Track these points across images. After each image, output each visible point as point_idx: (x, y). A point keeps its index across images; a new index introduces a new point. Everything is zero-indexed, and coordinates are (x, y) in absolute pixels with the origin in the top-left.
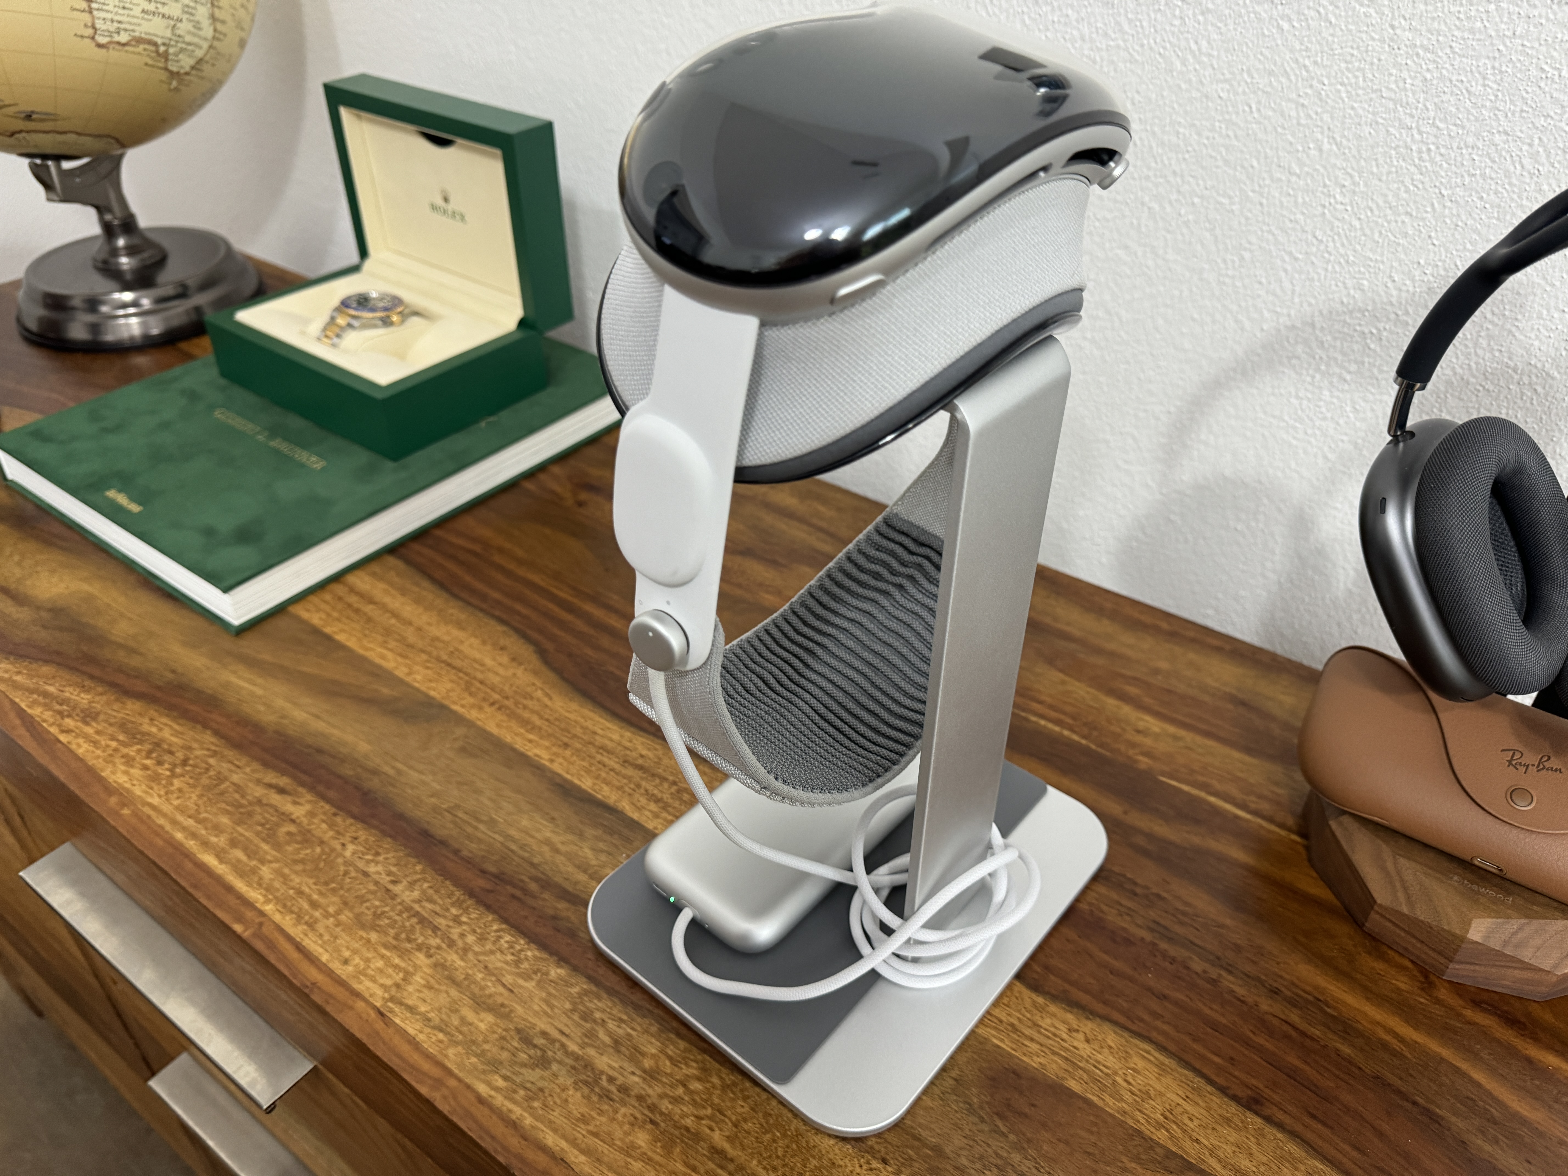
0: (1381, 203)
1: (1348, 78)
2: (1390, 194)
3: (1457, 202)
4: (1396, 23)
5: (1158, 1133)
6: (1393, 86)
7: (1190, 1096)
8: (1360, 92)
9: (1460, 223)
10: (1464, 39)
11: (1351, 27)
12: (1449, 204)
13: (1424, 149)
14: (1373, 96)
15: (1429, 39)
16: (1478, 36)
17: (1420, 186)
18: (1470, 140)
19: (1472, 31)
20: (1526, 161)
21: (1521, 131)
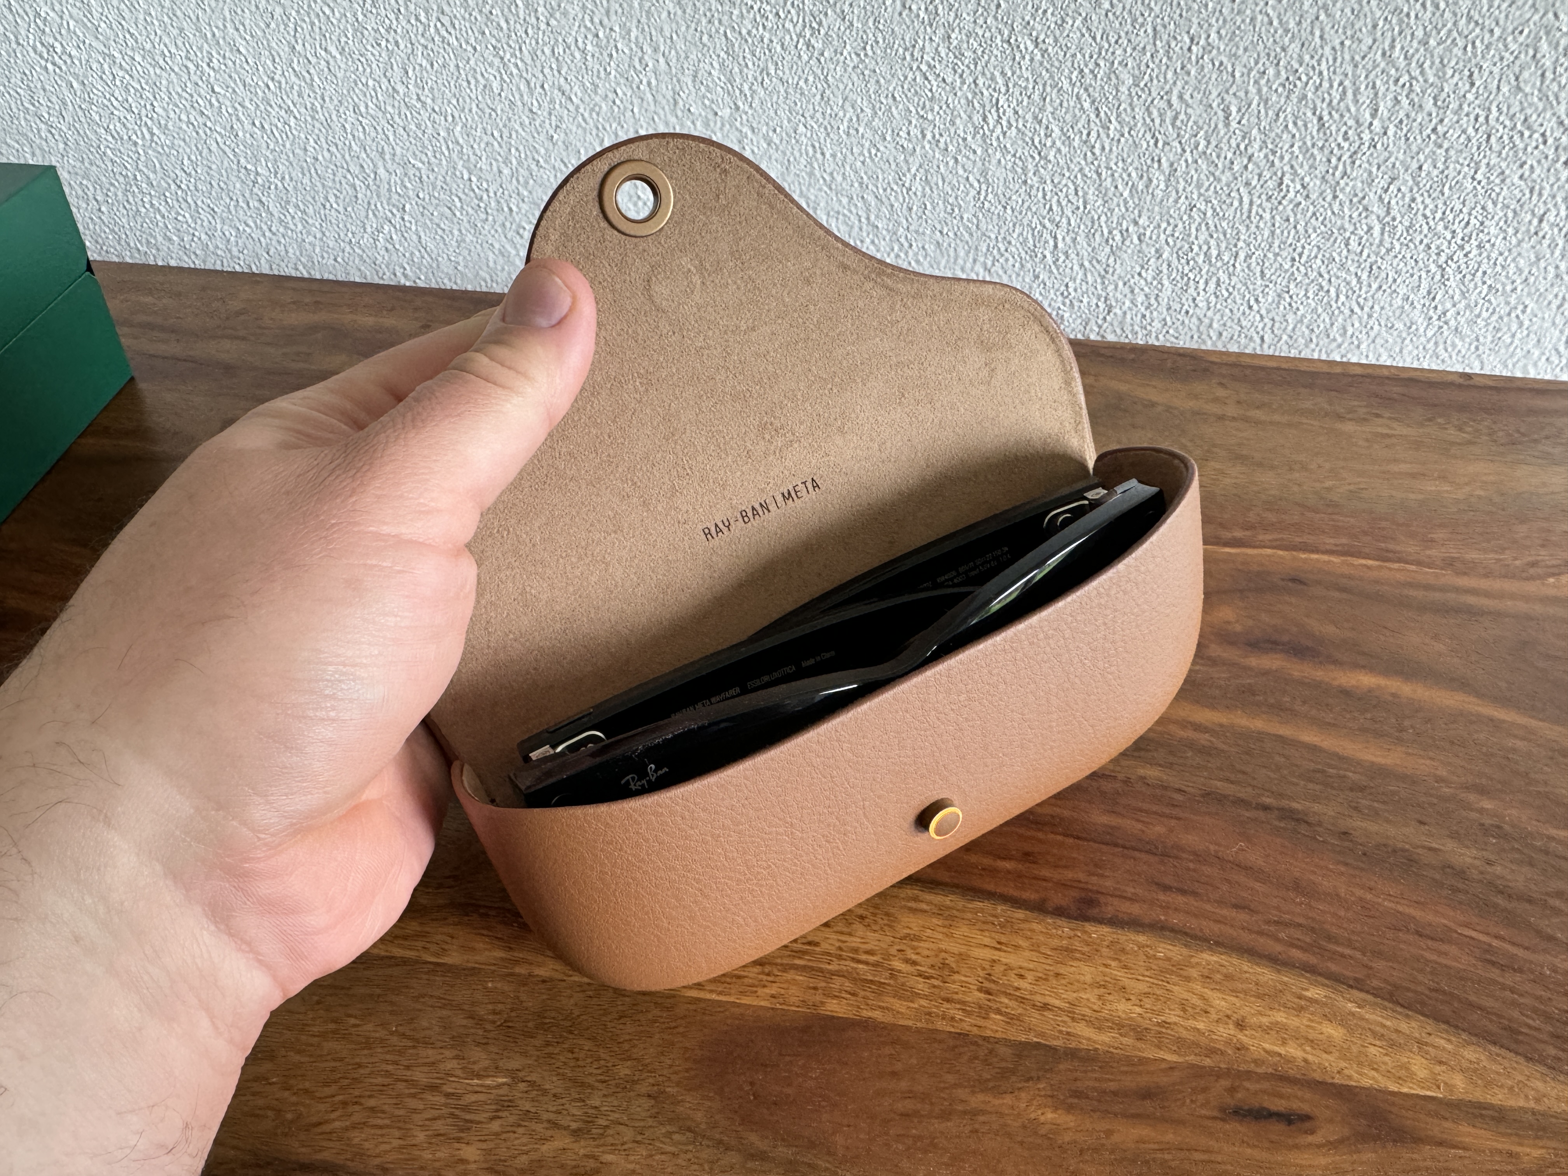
5: (988, 1023)
7: (1003, 939)
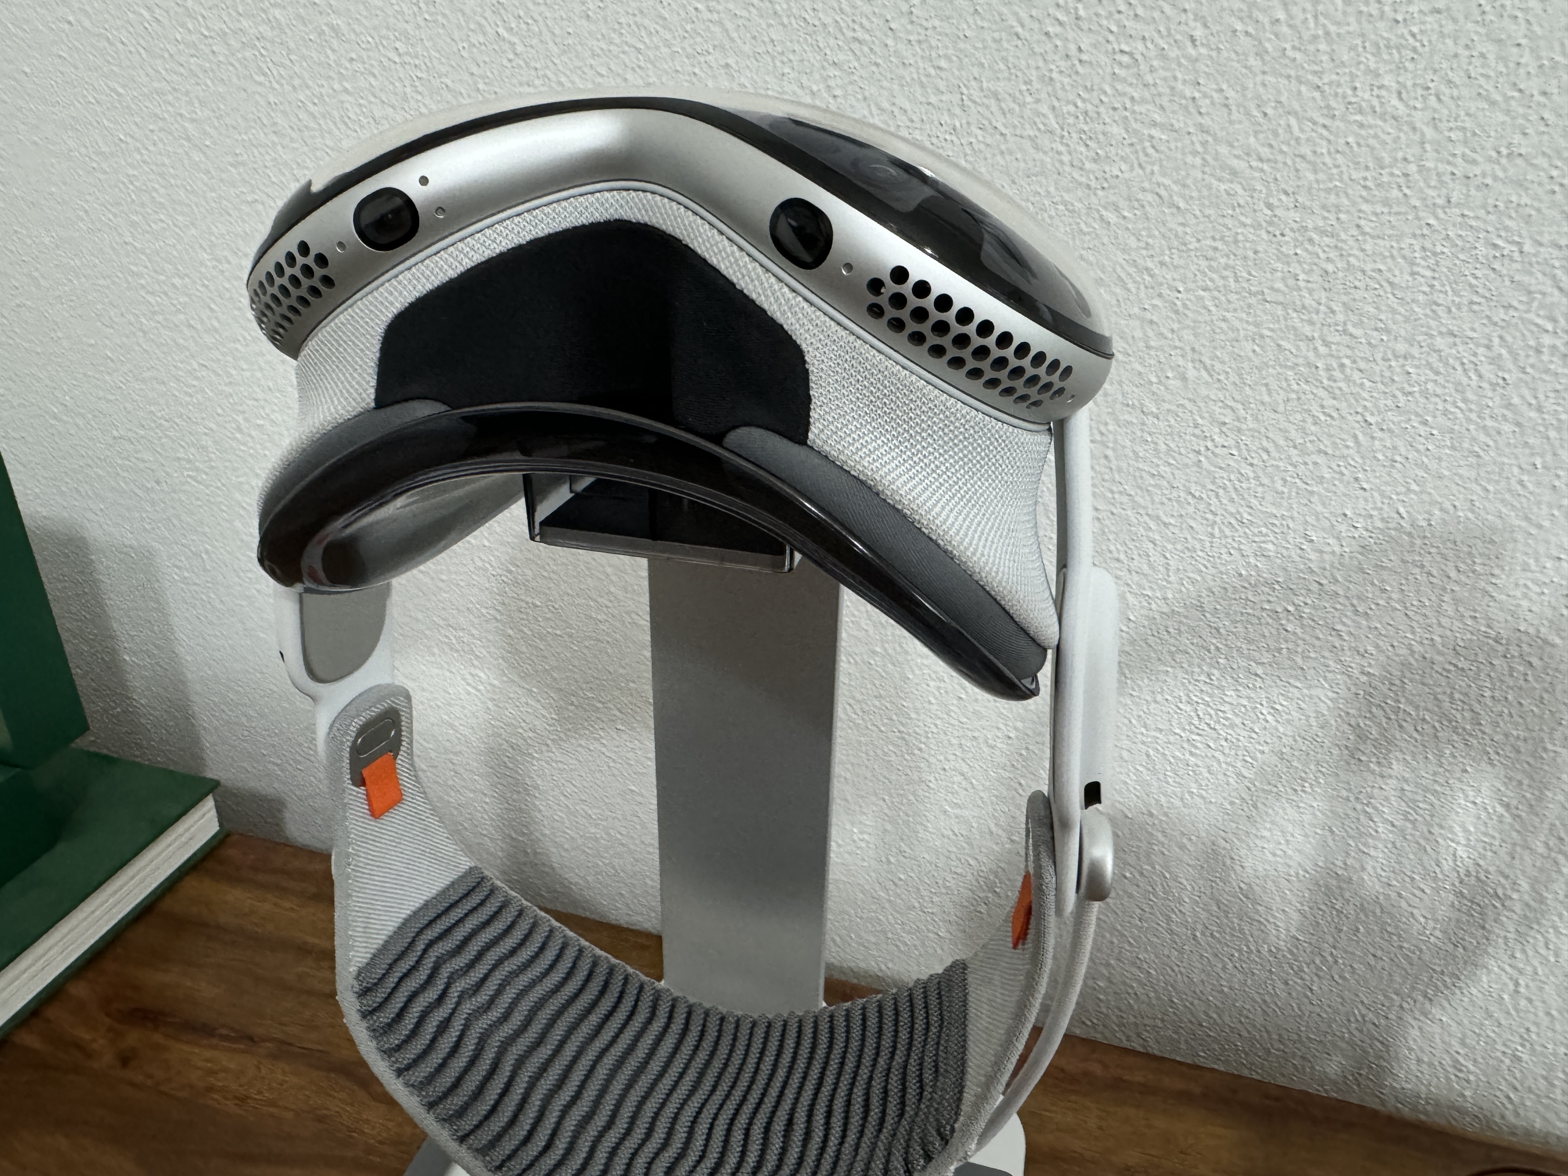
0: (1282, 442)
1: (1212, 280)
2: (1292, 429)
3: (1390, 431)
4: (1273, 201)
6: (1280, 285)
8: (1233, 297)
9: (1398, 458)
10: (1375, 214)
11: (1207, 212)
12: (1379, 434)
13: (1335, 365)
14: (1253, 300)
15: (1325, 218)
16: (1395, 209)
17: (1335, 415)
18: (1401, 347)
19: (1386, 202)
20: (1485, 369)
21: (1473, 330)
